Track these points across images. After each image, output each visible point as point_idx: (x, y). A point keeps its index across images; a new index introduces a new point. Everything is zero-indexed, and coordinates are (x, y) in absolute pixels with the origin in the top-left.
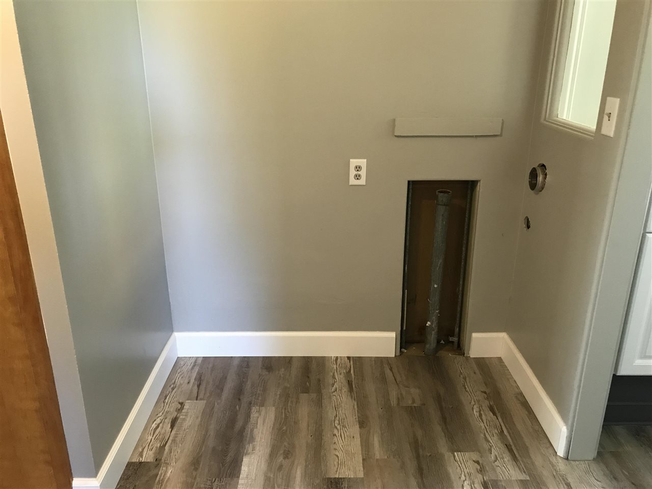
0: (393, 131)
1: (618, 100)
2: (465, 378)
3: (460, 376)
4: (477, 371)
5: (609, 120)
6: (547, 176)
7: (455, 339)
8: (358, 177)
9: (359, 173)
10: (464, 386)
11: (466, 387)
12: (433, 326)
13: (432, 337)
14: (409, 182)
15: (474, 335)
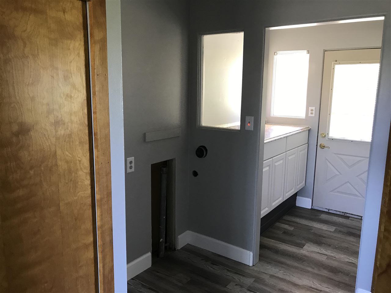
0: (145, 140)
4: (189, 253)
6: (208, 150)
7: (168, 244)
8: (131, 168)
10: (193, 262)
12: (163, 240)
14: (151, 165)
15: (179, 237)
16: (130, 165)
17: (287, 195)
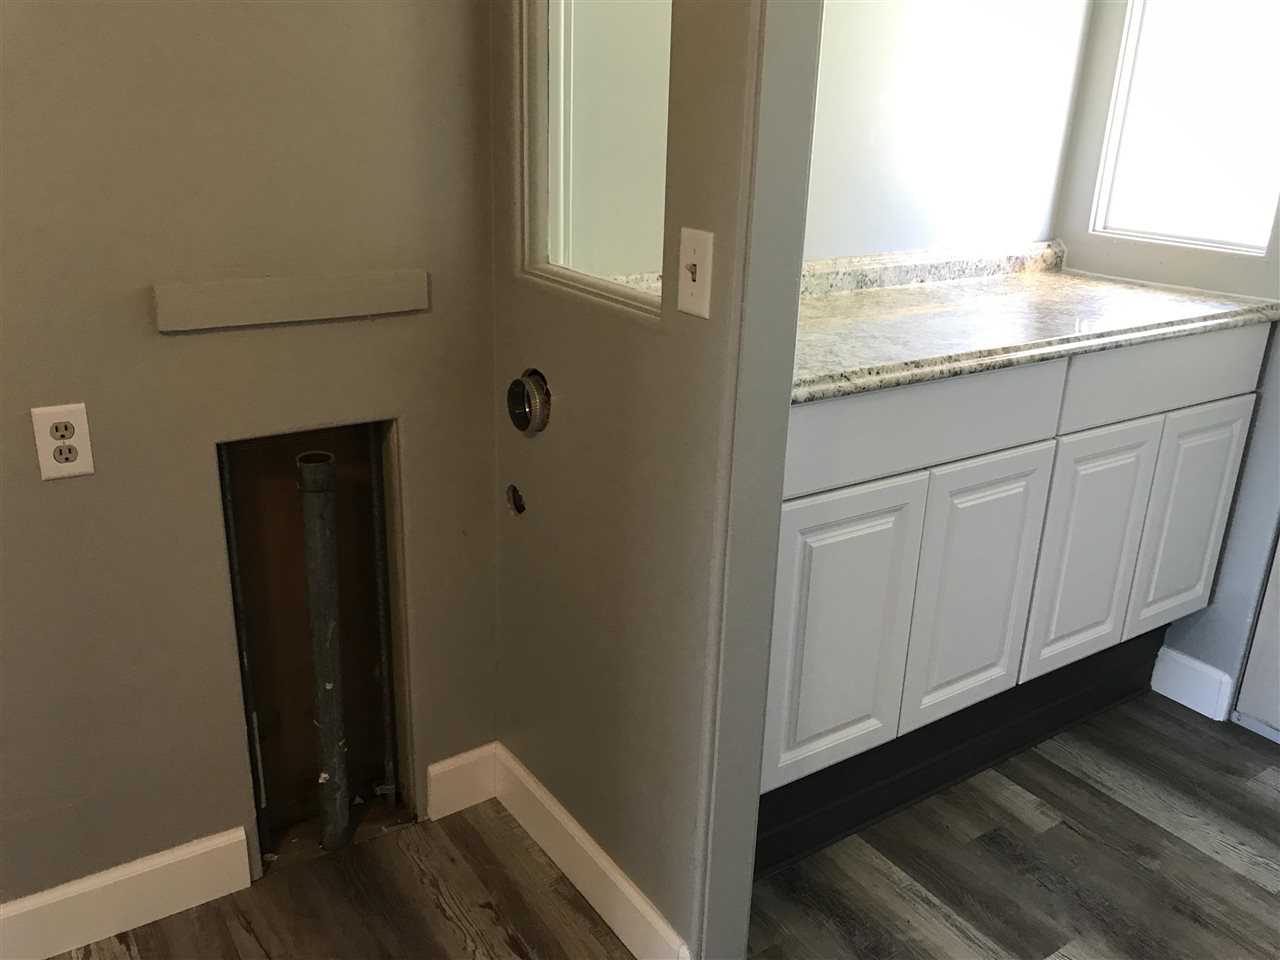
0: (154, 321)
1: (709, 237)
2: (435, 884)
3: (423, 883)
4: (457, 854)
5: (694, 281)
6: (553, 398)
7: (389, 788)
8: (66, 455)
9: (67, 442)
10: (439, 906)
11: (444, 906)
12: (337, 779)
13: (337, 807)
14: (219, 446)
15: (434, 769)
16: (60, 443)
17: (1047, 652)
